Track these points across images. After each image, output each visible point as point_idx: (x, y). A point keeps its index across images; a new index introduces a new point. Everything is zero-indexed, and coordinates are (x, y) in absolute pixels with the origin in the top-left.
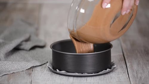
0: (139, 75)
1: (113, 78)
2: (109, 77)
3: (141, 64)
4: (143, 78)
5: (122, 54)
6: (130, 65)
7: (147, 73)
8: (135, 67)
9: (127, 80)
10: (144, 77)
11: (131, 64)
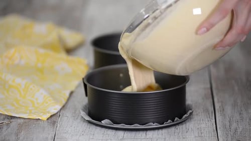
0: (234, 125)
1: (190, 130)
2: (184, 128)
3: (239, 104)
4: (239, 130)
5: (209, 86)
6: (220, 107)
7: (248, 120)
8: (229, 110)
9: (213, 135)
10: (241, 129)
11: (222, 105)
